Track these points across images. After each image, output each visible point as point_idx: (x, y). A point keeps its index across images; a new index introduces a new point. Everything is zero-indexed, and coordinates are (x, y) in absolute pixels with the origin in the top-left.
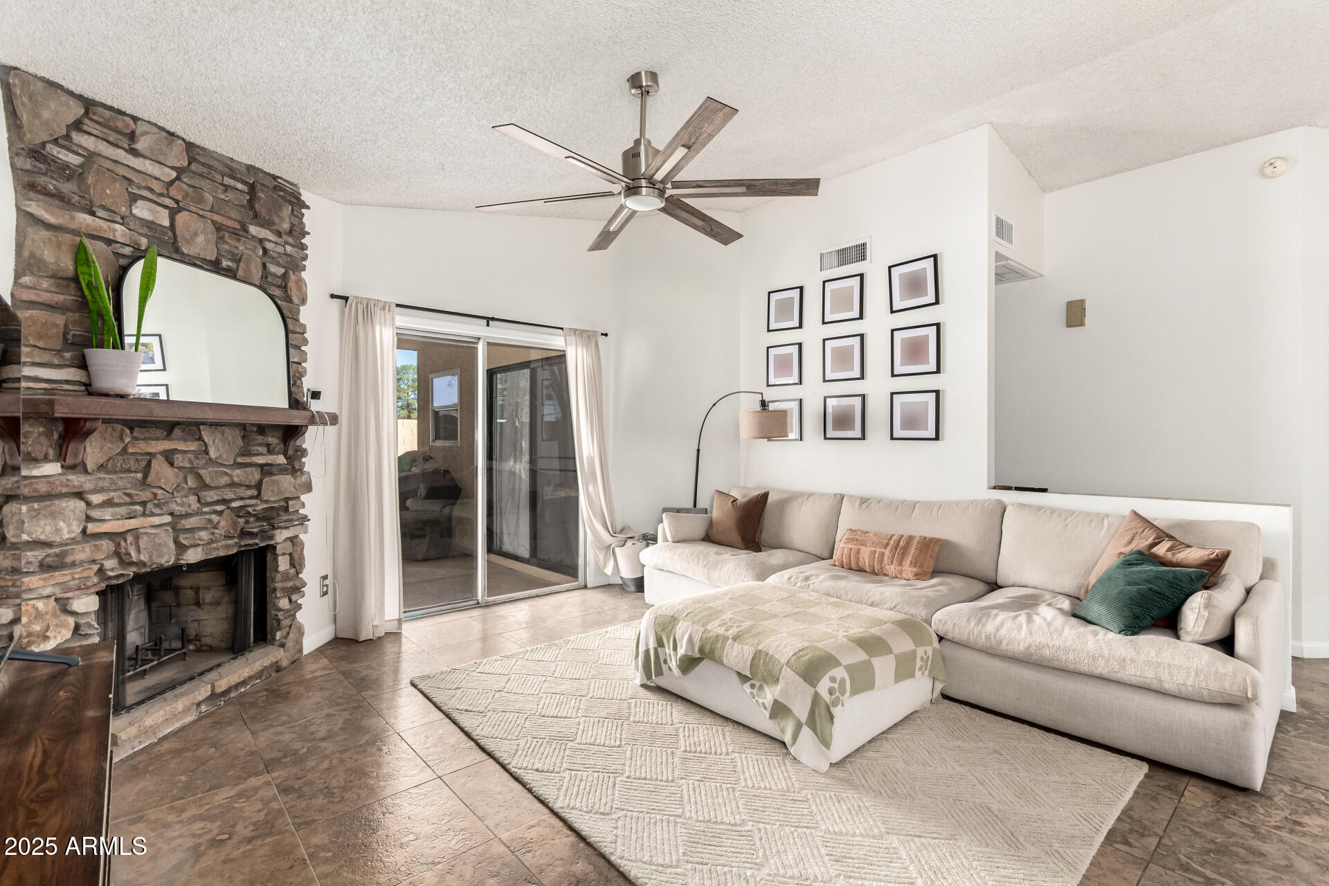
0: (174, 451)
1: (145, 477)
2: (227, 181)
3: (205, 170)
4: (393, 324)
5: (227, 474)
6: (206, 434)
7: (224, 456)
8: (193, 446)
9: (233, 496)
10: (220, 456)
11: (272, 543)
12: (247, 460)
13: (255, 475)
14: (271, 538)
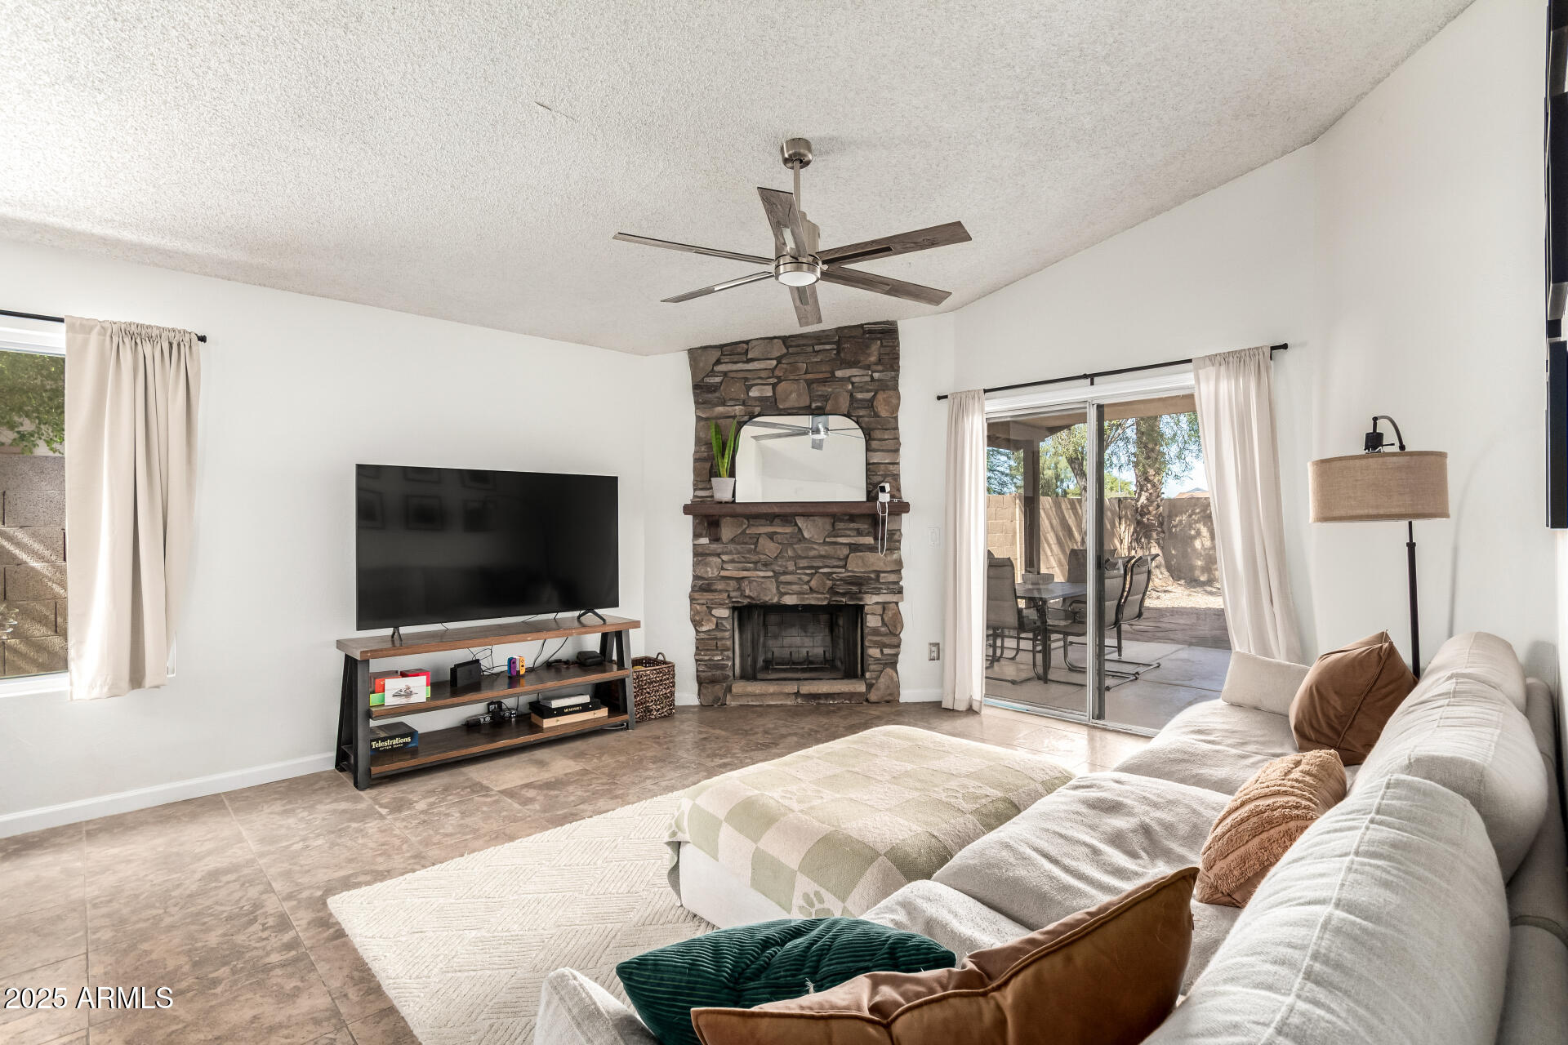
0: (776, 533)
1: (756, 547)
2: (817, 348)
3: (799, 349)
4: (983, 410)
5: (815, 549)
6: (800, 522)
7: (816, 537)
8: (788, 530)
9: (821, 565)
10: (813, 536)
11: (861, 603)
12: (833, 540)
13: (846, 551)
14: (861, 599)
